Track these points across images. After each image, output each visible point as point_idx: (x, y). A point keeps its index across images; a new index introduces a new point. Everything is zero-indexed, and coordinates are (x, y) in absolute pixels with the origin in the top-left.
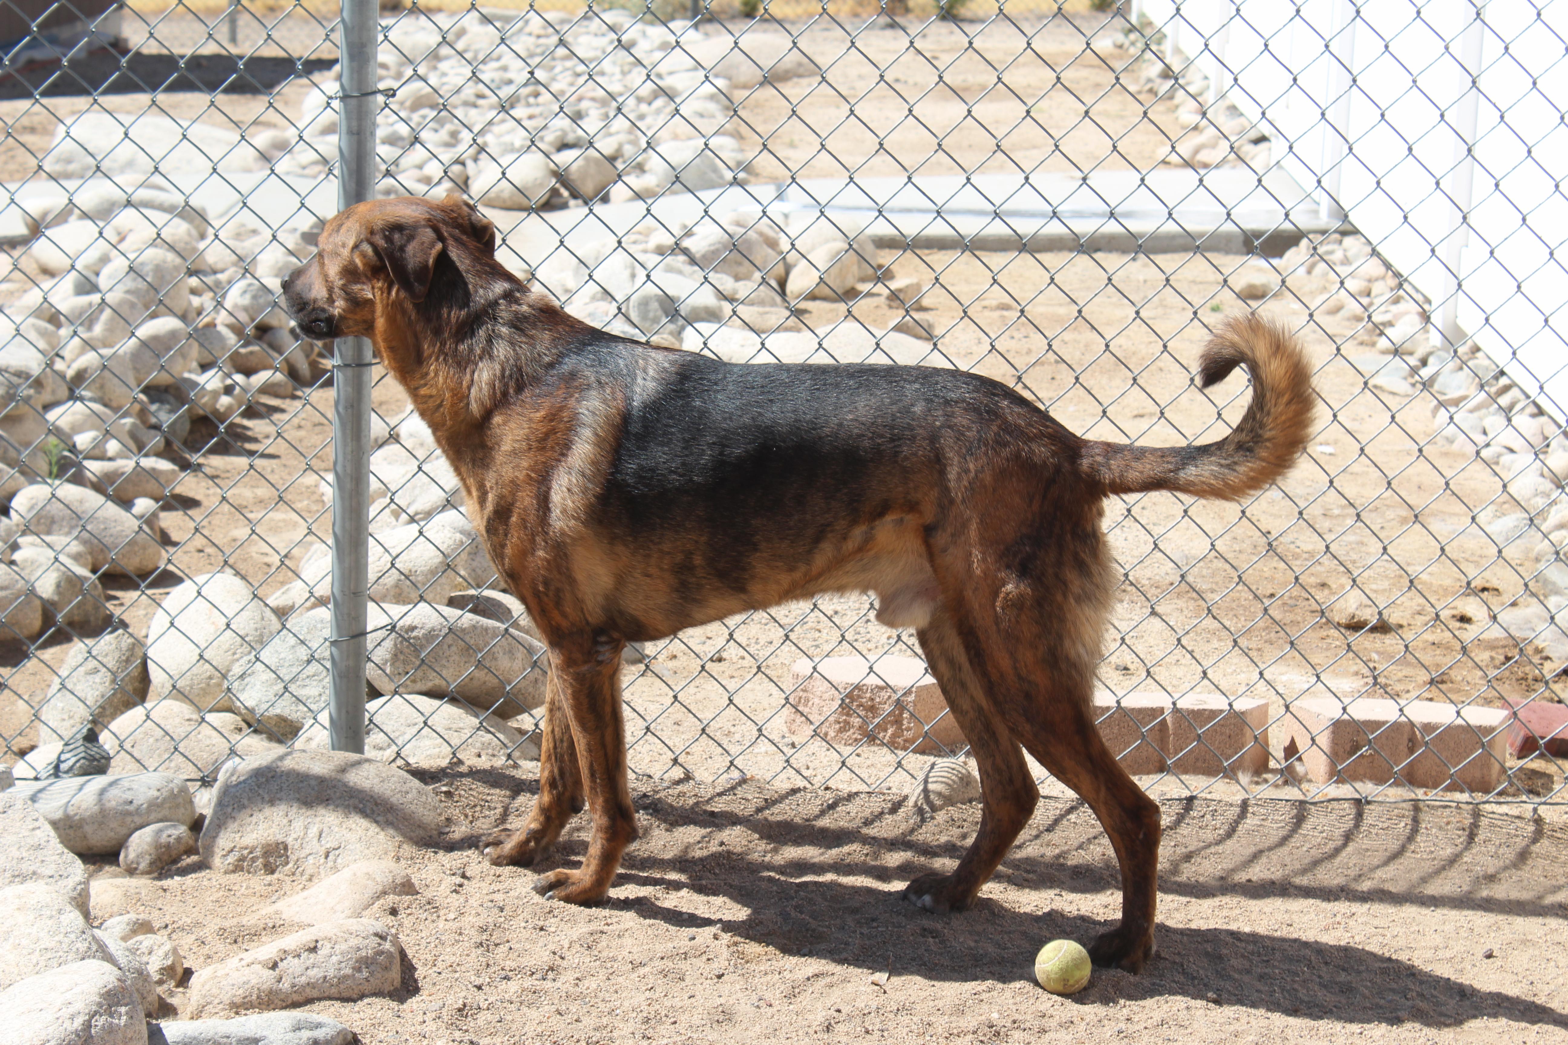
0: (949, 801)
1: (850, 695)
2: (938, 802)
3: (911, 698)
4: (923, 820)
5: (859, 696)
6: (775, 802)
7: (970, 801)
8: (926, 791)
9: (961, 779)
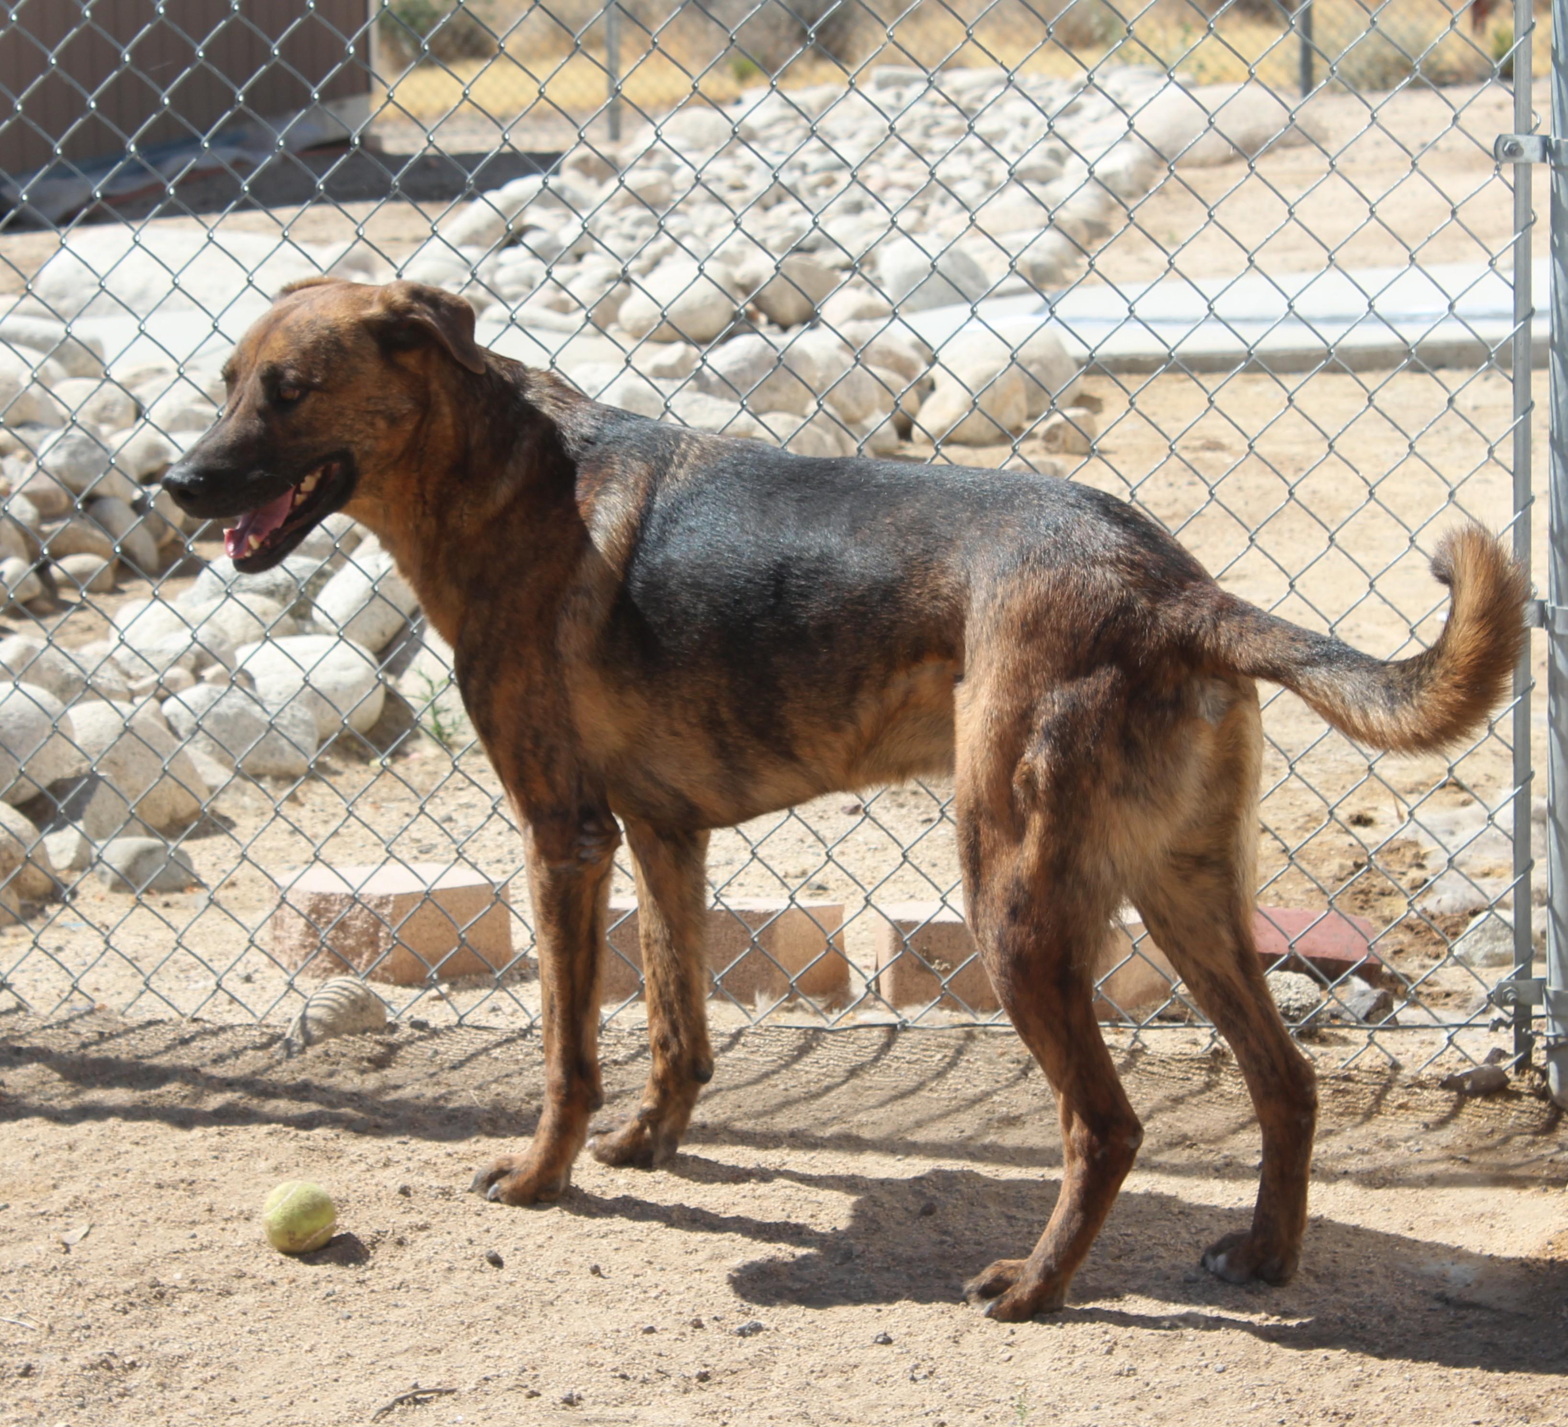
0: (331, 1030)
1: (315, 909)
2: (316, 1032)
3: (387, 910)
4: (290, 1055)
5: (327, 910)
6: (112, 1036)
7: (364, 1032)
8: (303, 1018)
9: (353, 1002)
